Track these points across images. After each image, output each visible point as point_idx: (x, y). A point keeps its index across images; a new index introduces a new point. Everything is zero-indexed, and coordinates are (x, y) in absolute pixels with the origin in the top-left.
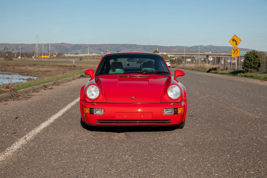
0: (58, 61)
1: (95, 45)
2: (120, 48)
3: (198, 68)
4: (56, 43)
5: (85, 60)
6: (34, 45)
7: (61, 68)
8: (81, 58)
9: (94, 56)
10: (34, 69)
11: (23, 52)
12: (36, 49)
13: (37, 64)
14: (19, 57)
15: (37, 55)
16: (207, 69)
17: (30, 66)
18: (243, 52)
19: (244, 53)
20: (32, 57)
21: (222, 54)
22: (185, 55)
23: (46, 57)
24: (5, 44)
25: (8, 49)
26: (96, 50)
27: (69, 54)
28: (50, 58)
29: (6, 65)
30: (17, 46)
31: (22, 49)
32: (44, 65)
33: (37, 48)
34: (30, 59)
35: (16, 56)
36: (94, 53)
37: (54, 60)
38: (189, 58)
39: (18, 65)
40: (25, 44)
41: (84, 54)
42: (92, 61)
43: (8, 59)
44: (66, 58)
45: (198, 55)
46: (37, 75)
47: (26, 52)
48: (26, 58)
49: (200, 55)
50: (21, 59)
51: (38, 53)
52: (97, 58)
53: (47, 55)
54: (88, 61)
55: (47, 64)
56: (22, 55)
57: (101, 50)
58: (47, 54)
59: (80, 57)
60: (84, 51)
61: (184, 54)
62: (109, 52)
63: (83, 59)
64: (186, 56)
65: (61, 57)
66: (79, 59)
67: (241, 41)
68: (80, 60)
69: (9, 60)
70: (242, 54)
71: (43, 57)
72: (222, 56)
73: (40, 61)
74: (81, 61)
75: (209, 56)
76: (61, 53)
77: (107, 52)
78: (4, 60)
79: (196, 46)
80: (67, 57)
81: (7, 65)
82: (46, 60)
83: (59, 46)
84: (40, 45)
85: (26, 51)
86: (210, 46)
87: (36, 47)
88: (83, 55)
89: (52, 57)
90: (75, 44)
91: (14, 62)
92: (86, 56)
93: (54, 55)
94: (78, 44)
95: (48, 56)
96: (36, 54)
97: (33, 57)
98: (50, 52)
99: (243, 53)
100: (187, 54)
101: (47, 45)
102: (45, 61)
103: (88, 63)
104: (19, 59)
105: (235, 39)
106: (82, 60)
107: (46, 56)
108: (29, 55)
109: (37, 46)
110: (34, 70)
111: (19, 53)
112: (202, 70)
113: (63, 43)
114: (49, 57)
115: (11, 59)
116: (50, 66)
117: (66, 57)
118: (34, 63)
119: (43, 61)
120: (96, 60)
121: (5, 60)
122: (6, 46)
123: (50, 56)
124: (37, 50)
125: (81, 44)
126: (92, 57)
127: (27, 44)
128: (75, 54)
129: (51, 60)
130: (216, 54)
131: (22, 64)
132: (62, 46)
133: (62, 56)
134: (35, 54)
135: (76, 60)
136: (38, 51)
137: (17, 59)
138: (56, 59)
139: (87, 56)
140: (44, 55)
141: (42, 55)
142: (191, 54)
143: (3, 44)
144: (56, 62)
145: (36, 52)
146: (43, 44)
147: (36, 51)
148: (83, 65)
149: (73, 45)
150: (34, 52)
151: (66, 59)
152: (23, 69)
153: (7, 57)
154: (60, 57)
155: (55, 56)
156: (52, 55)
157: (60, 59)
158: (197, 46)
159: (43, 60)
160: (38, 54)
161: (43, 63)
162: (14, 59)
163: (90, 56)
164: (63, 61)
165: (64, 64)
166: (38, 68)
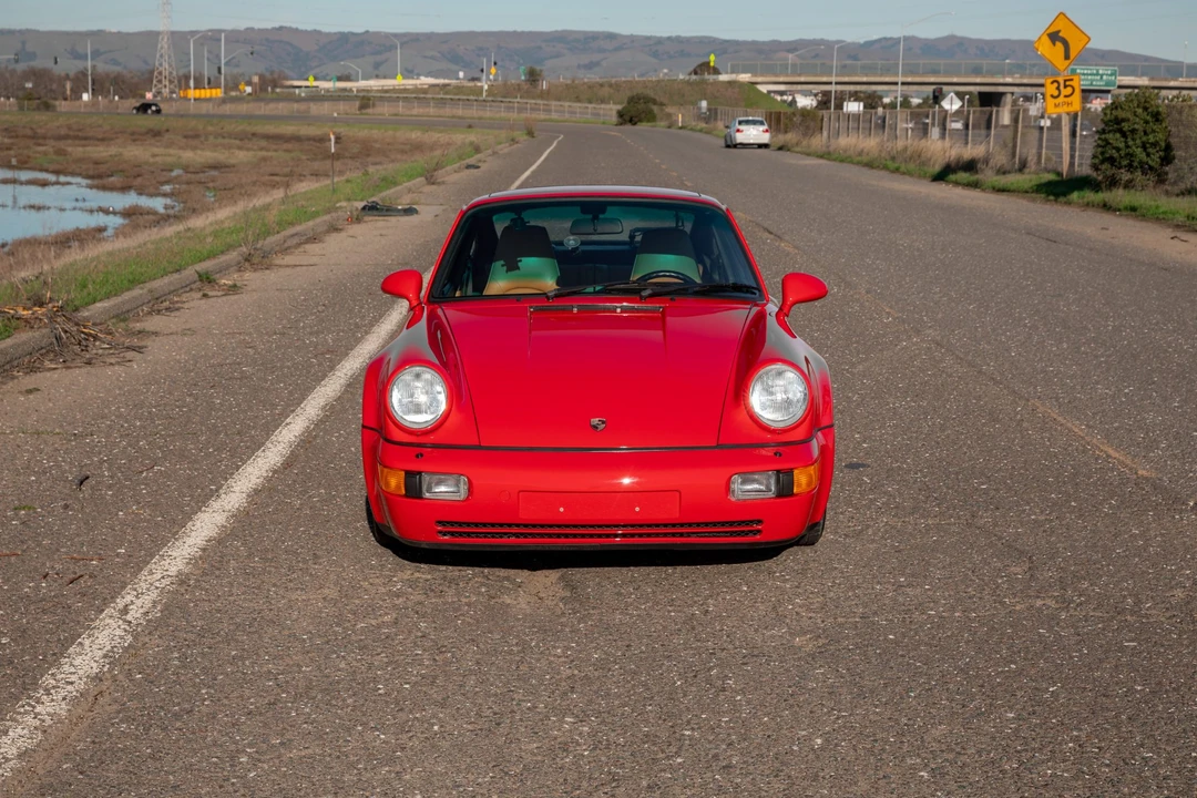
0: (262, 112)
1: (430, 36)
2: (540, 48)
3: (893, 159)
4: (252, 29)
5: (384, 110)
6: (152, 36)
7: (276, 151)
8: (363, 97)
9: (425, 91)
10: (154, 156)
11: (102, 67)
12: (161, 56)
13: (168, 131)
14: (85, 97)
15: (167, 83)
16: (934, 165)
17: (134, 140)
18: (1101, 72)
19: (1102, 76)
20: (144, 96)
21: (1001, 81)
22: (836, 83)
23: (208, 95)
24: (20, 32)
25: (33, 56)
26: (432, 58)
27: (311, 78)
28: (224, 101)
29: (25, 136)
30: (73, 42)
31: (96, 54)
32: (197, 136)
33: (163, 51)
35: (72, 90)
36: (426, 76)
37: (243, 108)
39: (81, 137)
40: (110, 33)
41: (377, 77)
42: (415, 112)
43: (34, 103)
44: (299, 100)
45: (896, 84)
46: (167, 188)
47: (115, 69)
48: (117, 98)
49: (903, 84)
50: (93, 103)
51: (171, 73)
52: (438, 99)
53: (212, 84)
54: (396, 115)
55: (210, 128)
56: (99, 87)
57: (457, 60)
58: (209, 83)
59: (361, 94)
60: (377, 65)
61: (834, 79)
62: (493, 70)
63: (374, 105)
64: (840, 88)
65: (274, 96)
66: (357, 104)
67: (1090, 39)
68: (362, 107)
69: (38, 108)
70: (1092, 81)
71: (192, 93)
72: (1001, 89)
73: (182, 116)
74: (367, 114)
75: (945, 88)
76: (276, 76)
77: (482, 71)
78: (15, 109)
79: (885, 38)
80: (303, 95)
81: (29, 132)
82: (205, 108)
83: (267, 40)
84: (179, 39)
85: (116, 63)
86: (952, 37)
87: (162, 48)
88: (374, 84)
89: (233, 94)
90: (340, 33)
91: (62, 121)
92: (386, 91)
93: (241, 87)
94: (353, 34)
95: (214, 91)
96: (160, 81)
97: (149, 95)
98: (223, 71)
99: (1097, 74)
100: (846, 79)
101: (211, 38)
102: (204, 112)
103: (397, 121)
104: (86, 104)
105: (1059, 31)
106: (370, 111)
107: (208, 91)
108: (131, 87)
109: (164, 44)
110: (151, 160)
111: (84, 74)
112: (911, 166)
113: (281, 28)
114: (218, 93)
115: (47, 107)
116: (224, 137)
117: (299, 95)
118: (152, 124)
119: (195, 116)
120: (432, 111)
121: (21, 108)
122: (24, 43)
123: (225, 93)
124: (166, 65)
125: (367, 32)
126: (414, 95)
127: (119, 34)
128: (340, 79)
129: (228, 108)
130: (978, 80)
131: (100, 126)
132: (281, 42)
133: (278, 90)
134: (154, 82)
135: (341, 108)
136: (170, 66)
137: (77, 103)
138: (251, 105)
139: (394, 90)
140: (198, 85)
141: (188, 87)
142: (865, 79)
143: (11, 32)
144: (249, 118)
145: (160, 73)
146: (193, 33)
147: (161, 65)
148: (376, 133)
149: (329, 34)
150: (152, 72)
151: (296, 106)
152: (105, 154)
153: (29, 96)
154: (270, 96)
155: (249, 89)
156: (233, 85)
157: (272, 106)
158: (891, 38)
159: (192, 108)
160: (171, 82)
161: (193, 123)
162: (62, 105)
163: (405, 90)
164: (285, 113)
165: (288, 129)
166: (172, 151)
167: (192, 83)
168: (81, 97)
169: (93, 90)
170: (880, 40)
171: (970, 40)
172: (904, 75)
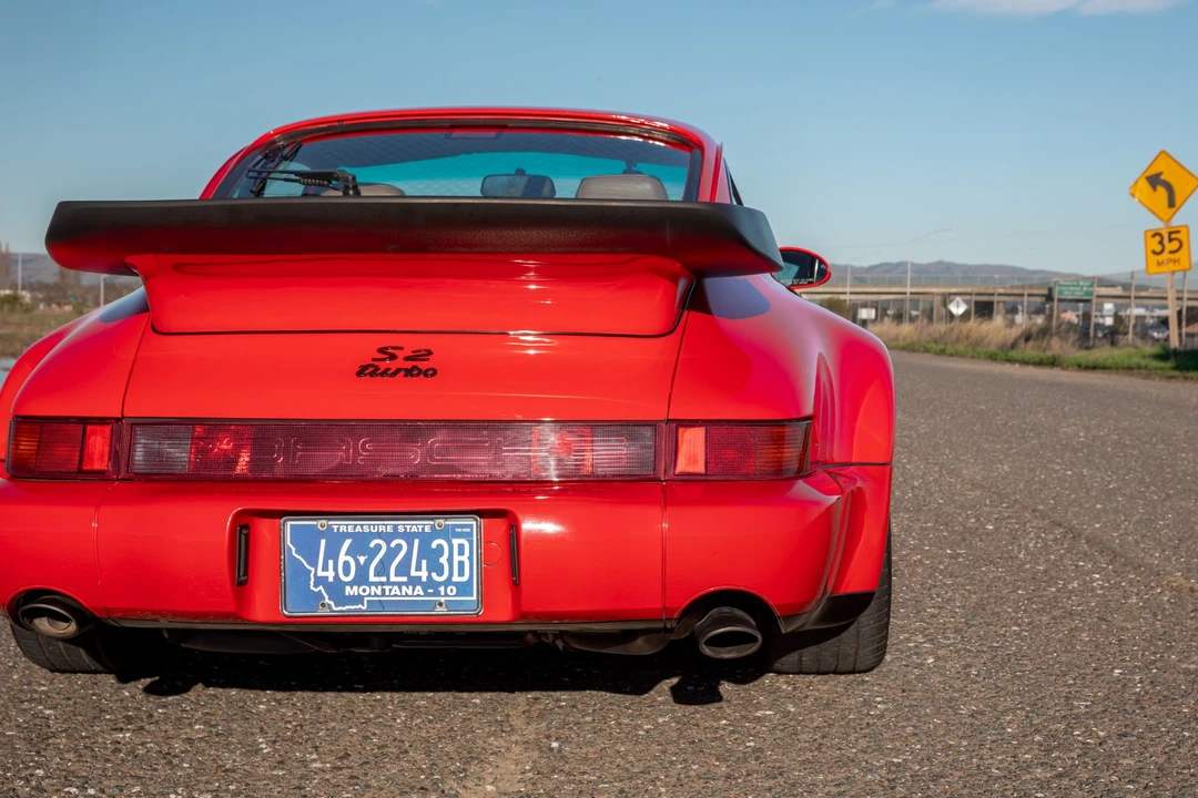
18: (1081, 284)
22: (851, 293)
38: (865, 305)
61: (848, 290)
64: (854, 297)
70: (1073, 292)
79: (887, 264)
99: (1078, 286)
100: (859, 290)
105: (1161, 174)
142: (875, 290)
170: (881, 265)
171: (955, 265)
172: (912, 286)
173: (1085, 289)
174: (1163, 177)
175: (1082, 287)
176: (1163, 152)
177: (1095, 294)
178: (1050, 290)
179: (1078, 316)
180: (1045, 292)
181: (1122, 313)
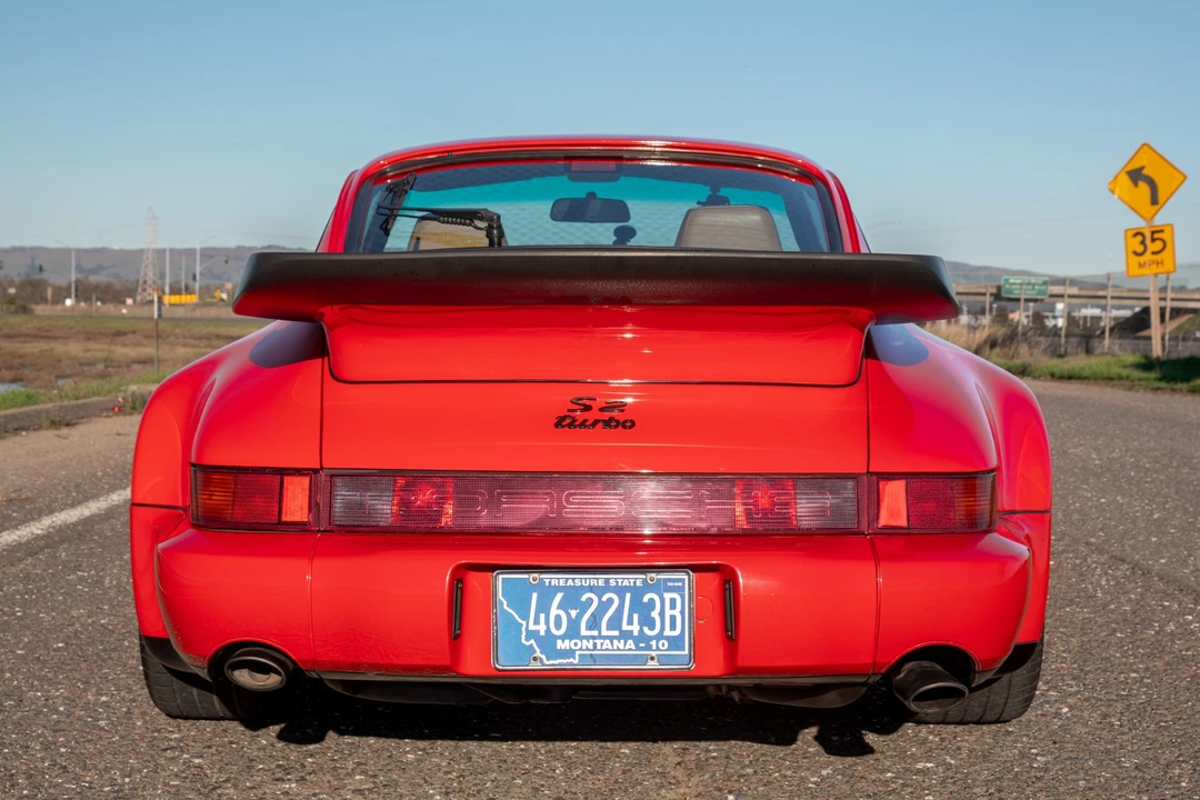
4: (242, 247)
6: (141, 252)
12: (146, 266)
13: (134, 332)
14: (69, 302)
17: (88, 339)
20: (124, 302)
23: (183, 301)
24: (33, 249)
28: (197, 305)
33: (148, 263)
34: (110, 308)
35: (53, 296)
37: (213, 312)
40: (113, 250)
43: (13, 308)
48: (98, 303)
50: (72, 308)
53: (188, 290)
55: (178, 331)
56: (84, 291)
58: (185, 289)
67: (1185, 177)
69: (16, 312)
71: (167, 299)
82: (180, 312)
84: (159, 255)
85: (117, 276)
89: (207, 300)
91: (35, 323)
93: (217, 294)
95: (189, 297)
96: (144, 290)
97: (129, 301)
98: (198, 278)
101: (190, 253)
102: (177, 316)
104: (67, 309)
105: (1143, 168)
107: (184, 297)
108: (114, 295)
109: (148, 259)
111: (68, 285)
114: (193, 299)
115: (25, 310)
118: (120, 325)
122: (33, 259)
123: (201, 297)
124: (149, 274)
127: (121, 252)
129: (198, 314)
131: (71, 328)
134: (140, 290)
137: (59, 307)
140: (175, 291)
143: (22, 249)
145: (145, 282)
147: (146, 275)
150: (138, 282)
152: (37, 350)
153: (12, 301)
155: (224, 296)
156: (206, 291)
162: (40, 309)
167: (167, 290)
168: (64, 303)
169: (76, 296)
173: (1037, 287)
174: (1145, 172)
175: (1034, 285)
176: (1145, 144)
177: (1049, 293)
178: (999, 288)
179: (1027, 317)
180: (994, 291)
181: (1075, 314)
